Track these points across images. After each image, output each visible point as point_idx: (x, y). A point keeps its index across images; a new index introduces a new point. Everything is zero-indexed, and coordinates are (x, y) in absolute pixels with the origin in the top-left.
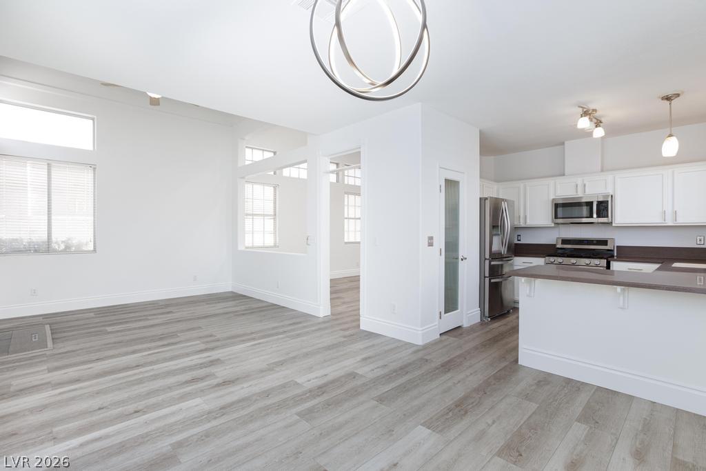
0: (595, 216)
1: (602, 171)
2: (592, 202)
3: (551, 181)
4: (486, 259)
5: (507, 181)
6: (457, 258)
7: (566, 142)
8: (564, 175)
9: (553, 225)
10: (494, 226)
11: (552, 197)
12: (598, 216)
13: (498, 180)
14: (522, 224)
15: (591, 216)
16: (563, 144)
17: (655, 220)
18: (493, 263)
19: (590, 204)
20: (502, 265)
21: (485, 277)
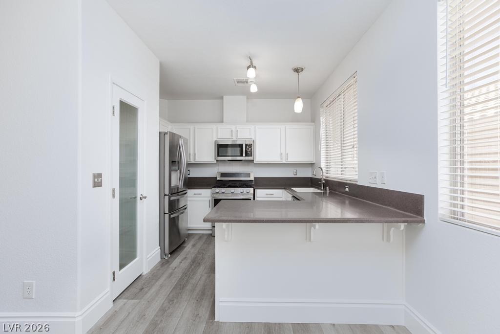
0: (244, 155)
1: (247, 122)
2: (242, 145)
3: (214, 126)
4: (165, 195)
5: (179, 122)
6: (135, 198)
7: (224, 97)
8: (223, 122)
9: (215, 162)
10: (173, 162)
11: (215, 139)
12: (246, 155)
13: (172, 120)
14: (192, 161)
15: (242, 155)
16: (222, 98)
17: (276, 159)
18: (172, 198)
19: (241, 146)
20: (178, 200)
21: (165, 213)
